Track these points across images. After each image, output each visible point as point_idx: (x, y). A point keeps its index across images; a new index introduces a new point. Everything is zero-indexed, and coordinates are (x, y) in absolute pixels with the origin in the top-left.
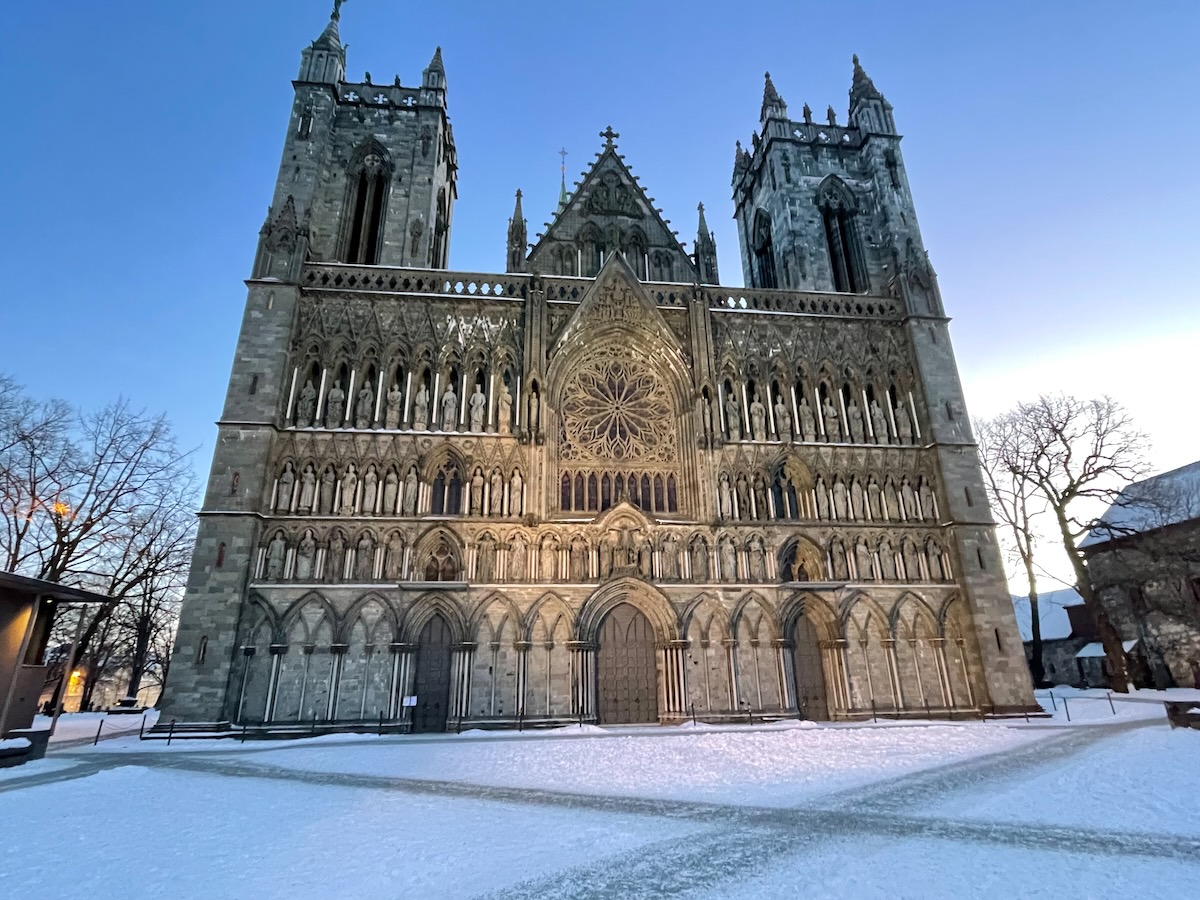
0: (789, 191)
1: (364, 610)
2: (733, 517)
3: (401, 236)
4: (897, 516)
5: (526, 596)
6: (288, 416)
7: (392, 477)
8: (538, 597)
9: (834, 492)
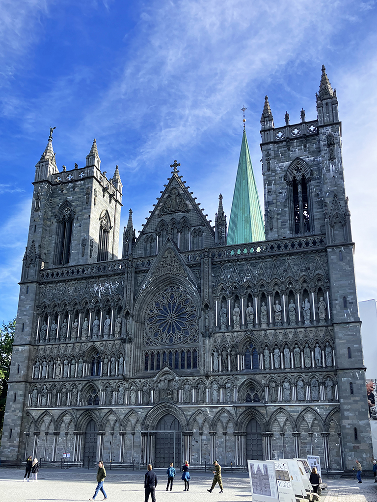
0: (268, 176)
1: (64, 418)
2: (218, 371)
3: (78, 247)
5: (123, 412)
7: (73, 361)
8: (128, 412)
9: (273, 355)
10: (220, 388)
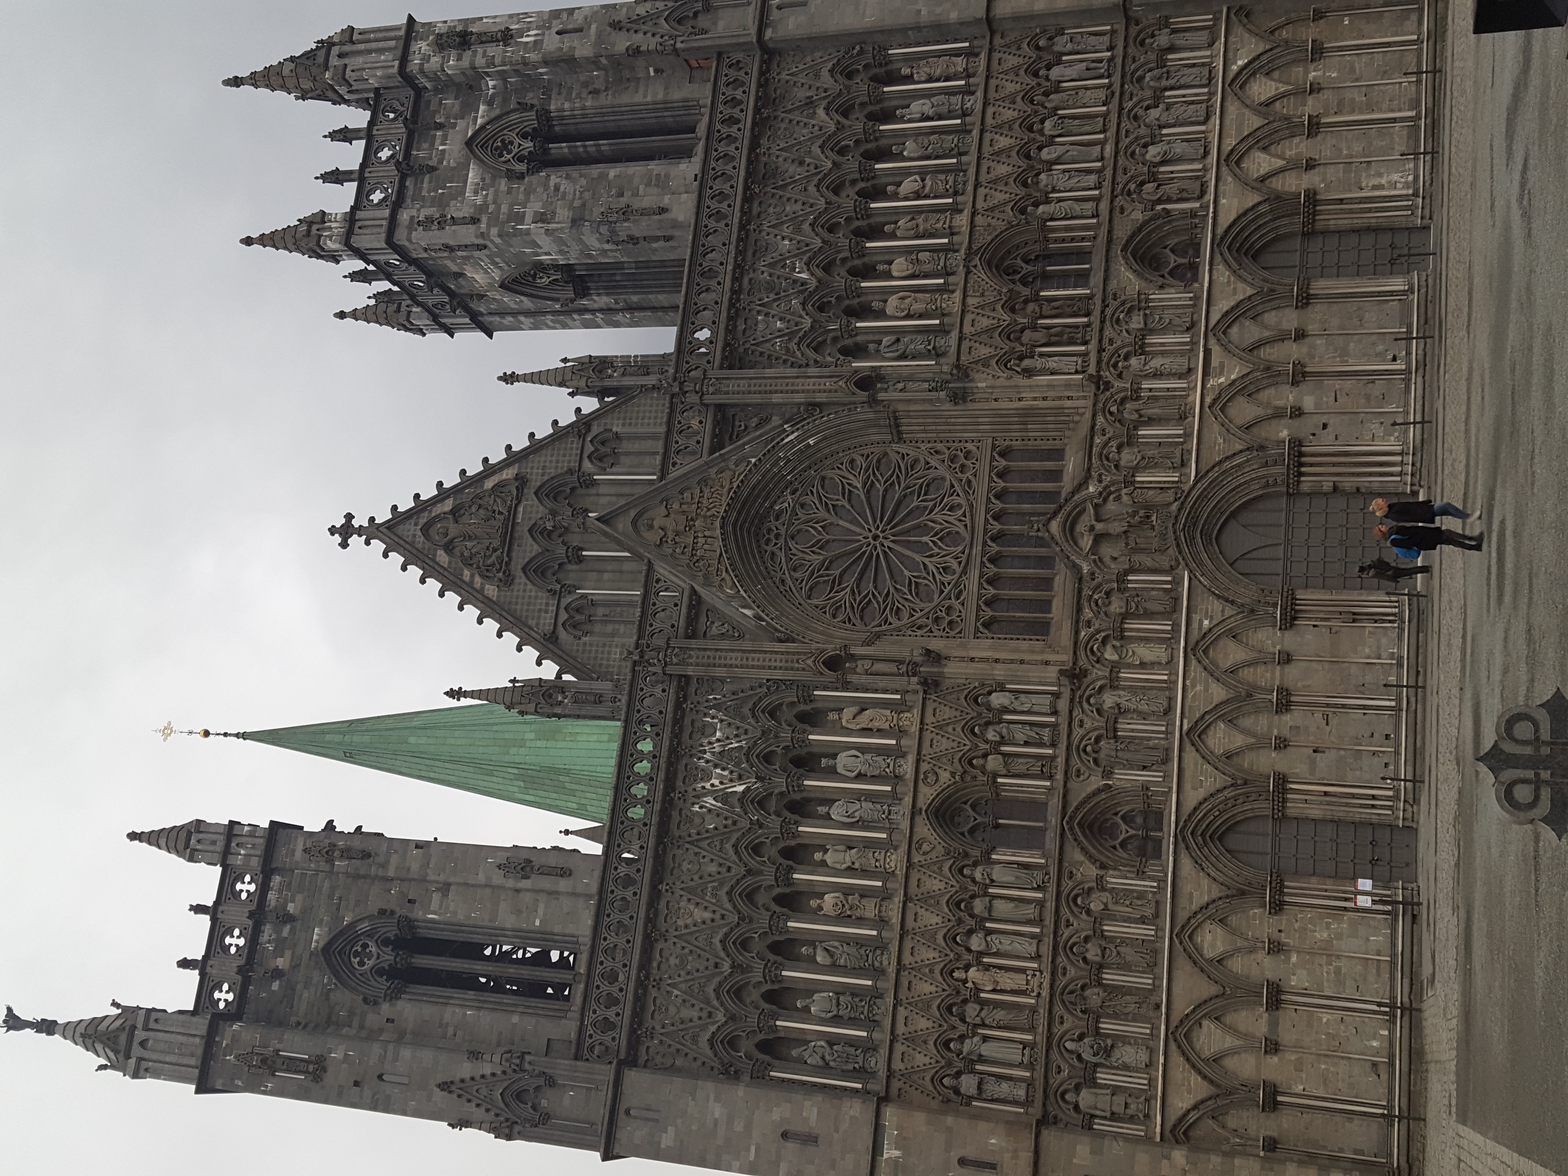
0: (494, 220)
1: (1209, 953)
2: (1085, 354)
3: (527, 897)
4: (1102, 95)
5: (1198, 688)
6: (860, 1086)
7: (979, 906)
8: (1200, 669)
9: (1054, 190)
10: (1141, 349)
